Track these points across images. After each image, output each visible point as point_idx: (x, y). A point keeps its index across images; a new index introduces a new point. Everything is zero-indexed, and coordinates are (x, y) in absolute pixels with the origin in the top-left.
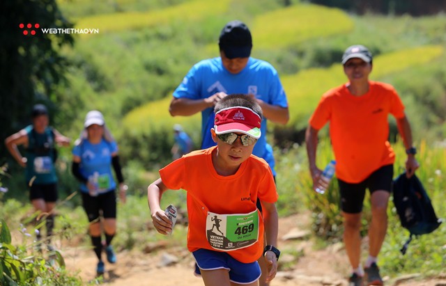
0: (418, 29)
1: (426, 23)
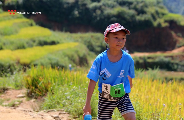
0: (71, 37)
1: (74, 35)
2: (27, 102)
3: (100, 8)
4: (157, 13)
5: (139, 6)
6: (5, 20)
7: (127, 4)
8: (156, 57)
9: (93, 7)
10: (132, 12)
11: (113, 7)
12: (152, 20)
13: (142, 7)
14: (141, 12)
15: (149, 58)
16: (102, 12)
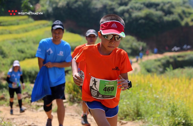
2: (70, 107)
3: (128, 11)
4: (184, 12)
5: (166, 7)
6: (36, 29)
7: (154, 6)
8: (186, 55)
9: (121, 11)
10: (159, 13)
11: (140, 9)
12: (179, 20)
13: (169, 8)
14: (168, 12)
15: (179, 57)
16: (130, 15)
